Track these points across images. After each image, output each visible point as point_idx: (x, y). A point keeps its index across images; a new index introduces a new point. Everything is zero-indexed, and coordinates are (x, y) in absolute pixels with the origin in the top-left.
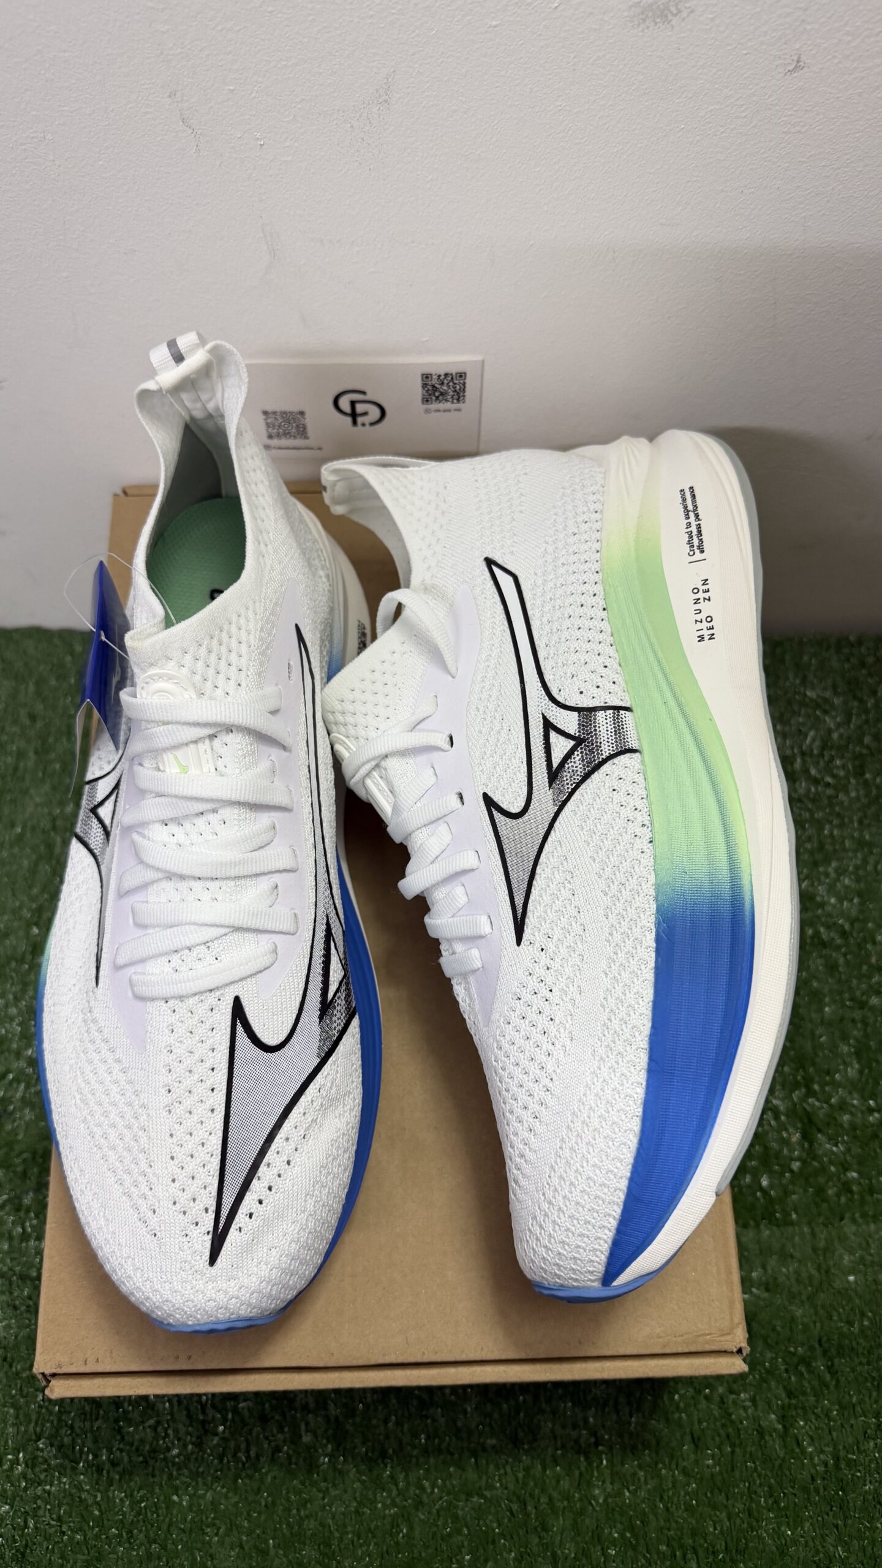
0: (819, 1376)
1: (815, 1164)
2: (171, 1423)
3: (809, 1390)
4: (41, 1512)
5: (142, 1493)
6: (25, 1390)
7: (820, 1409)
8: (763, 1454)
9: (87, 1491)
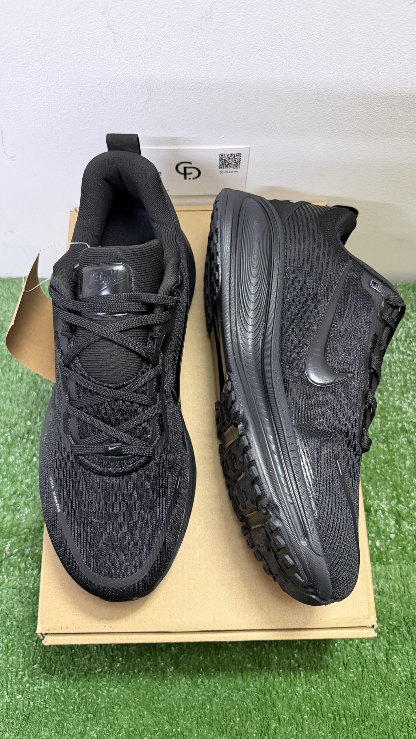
0: (403, 635)
1: (402, 535)
2: (97, 657)
3: (399, 642)
4: (36, 698)
6: (28, 641)
7: (404, 651)
8: (377, 671)
9: (58, 688)
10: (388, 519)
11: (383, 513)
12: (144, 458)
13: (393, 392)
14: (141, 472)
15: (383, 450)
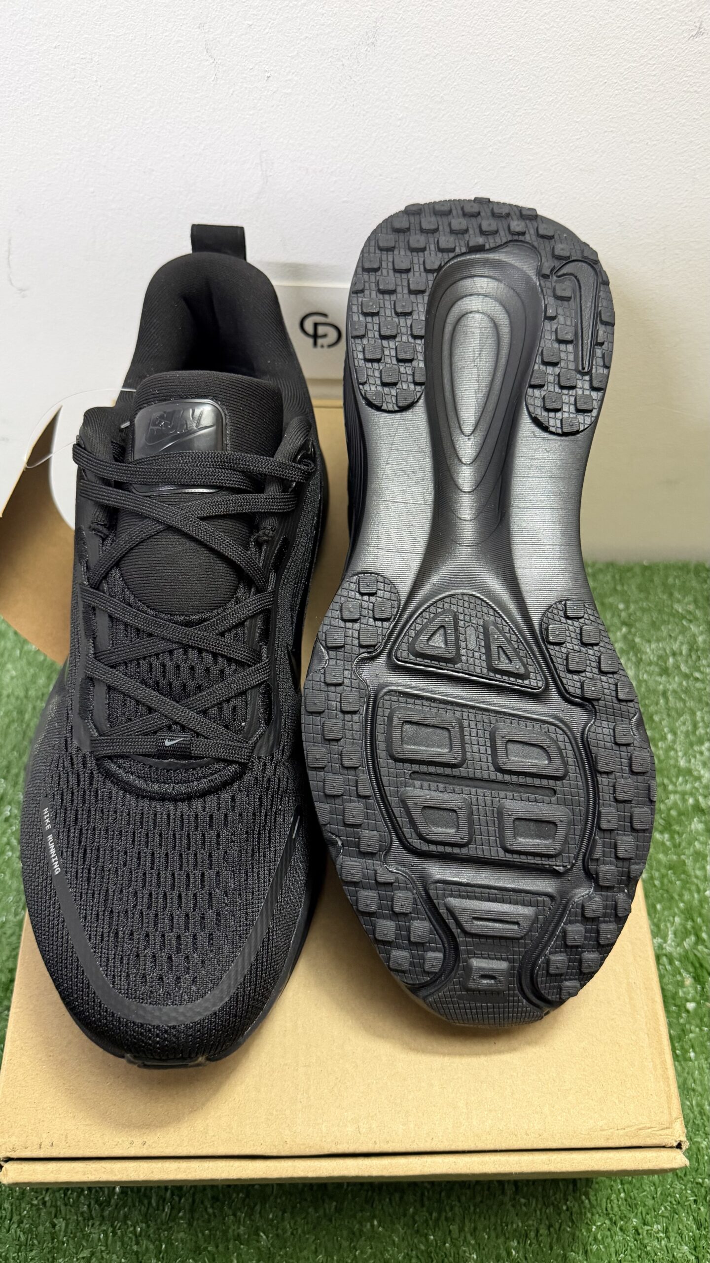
10: (680, 973)
11: (671, 962)
12: (233, 768)
13: (674, 742)
14: (225, 795)
15: (663, 844)
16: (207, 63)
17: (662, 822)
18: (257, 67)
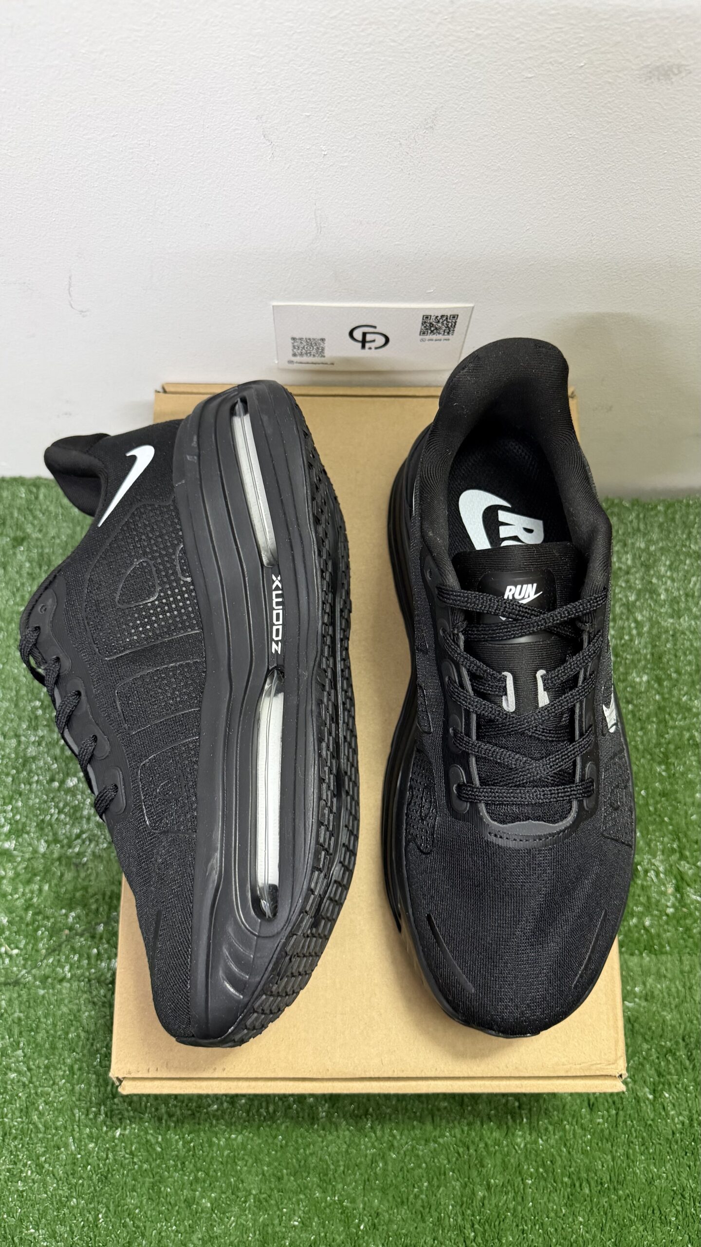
5: (192, 1135)
16: (264, 145)
17: (661, 755)
18: (314, 147)
